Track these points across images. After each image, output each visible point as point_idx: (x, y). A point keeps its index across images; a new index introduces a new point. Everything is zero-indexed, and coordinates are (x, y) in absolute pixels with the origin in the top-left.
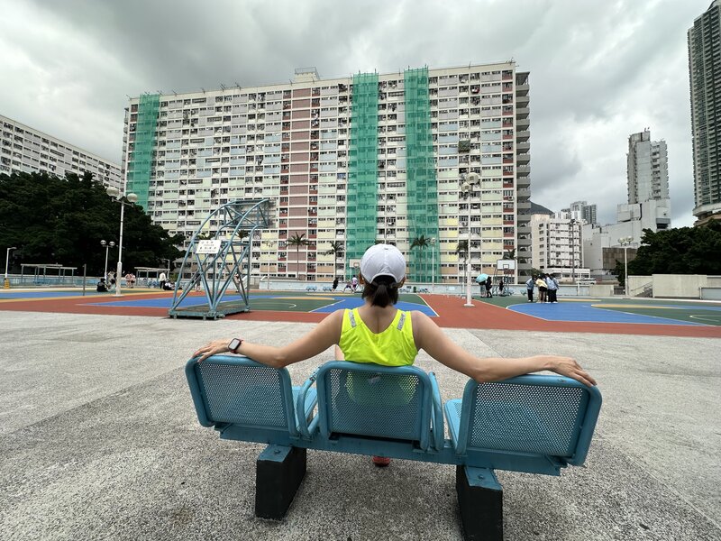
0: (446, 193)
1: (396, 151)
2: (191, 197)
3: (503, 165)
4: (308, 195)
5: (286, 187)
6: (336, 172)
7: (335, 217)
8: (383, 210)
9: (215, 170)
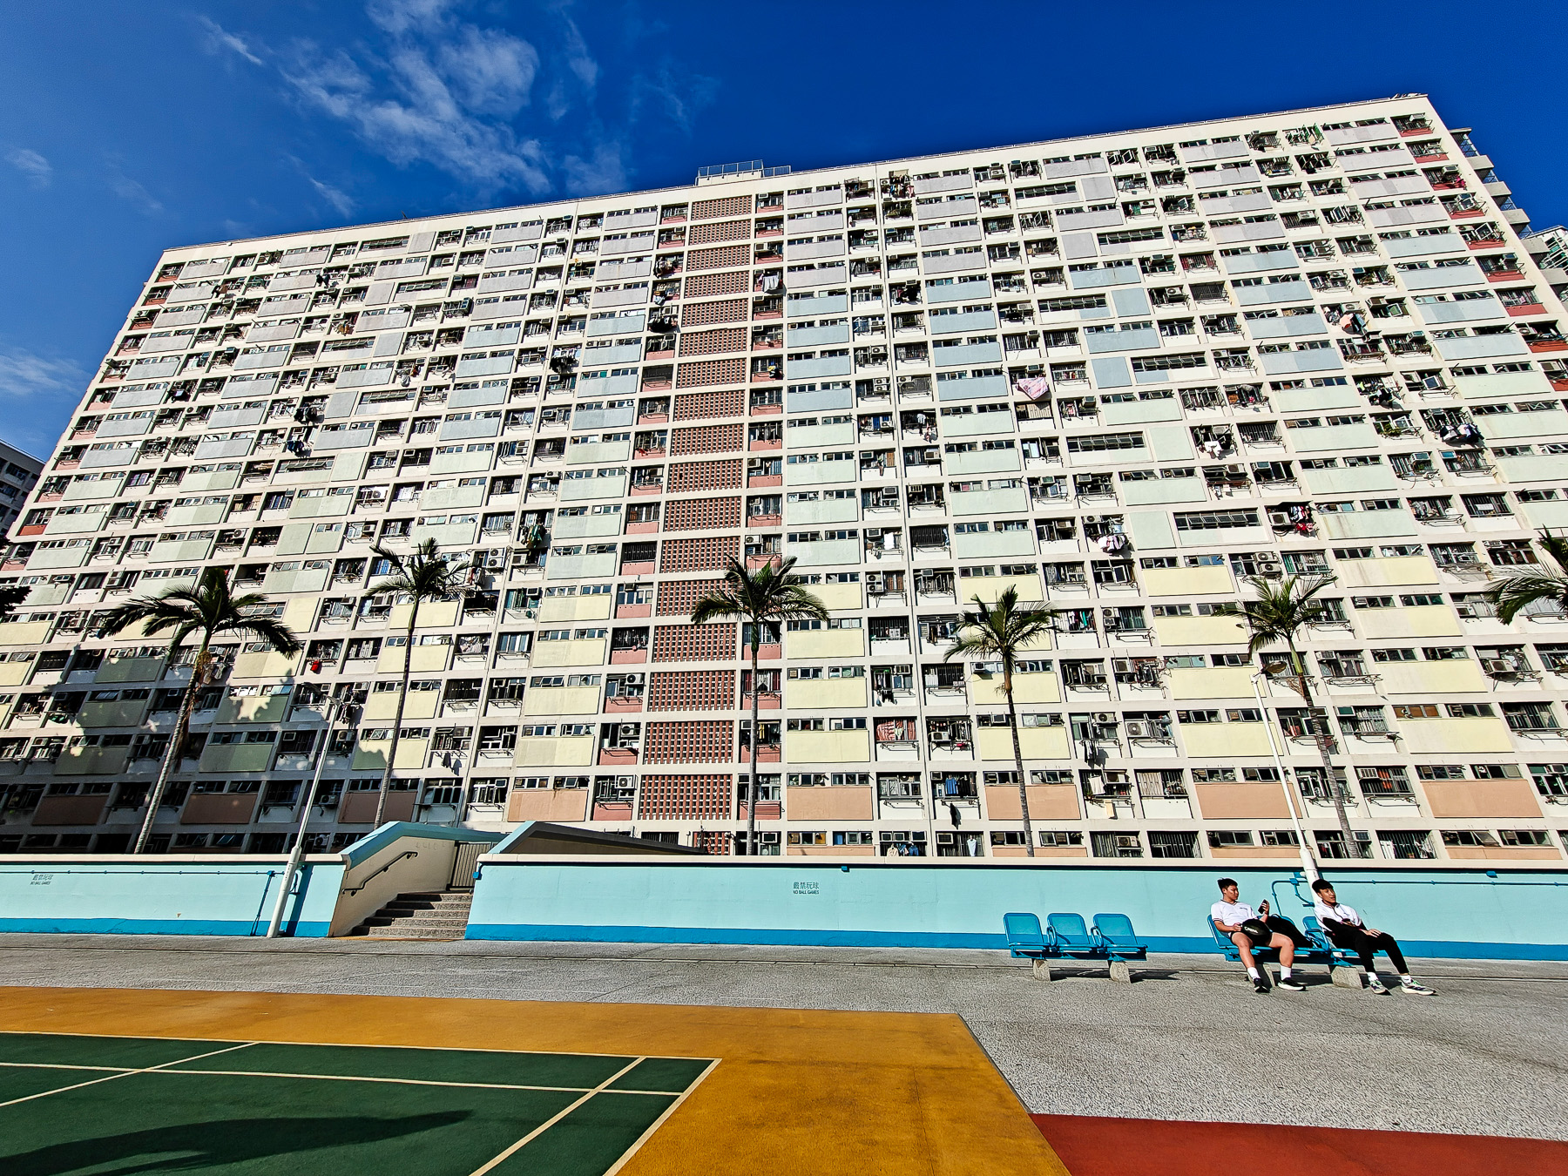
0: (1329, 462)
1: (1081, 336)
2: (271, 518)
3: (1534, 358)
4: (743, 492)
5: (653, 470)
6: (855, 413)
7: (861, 569)
8: (1067, 534)
9: (390, 426)
